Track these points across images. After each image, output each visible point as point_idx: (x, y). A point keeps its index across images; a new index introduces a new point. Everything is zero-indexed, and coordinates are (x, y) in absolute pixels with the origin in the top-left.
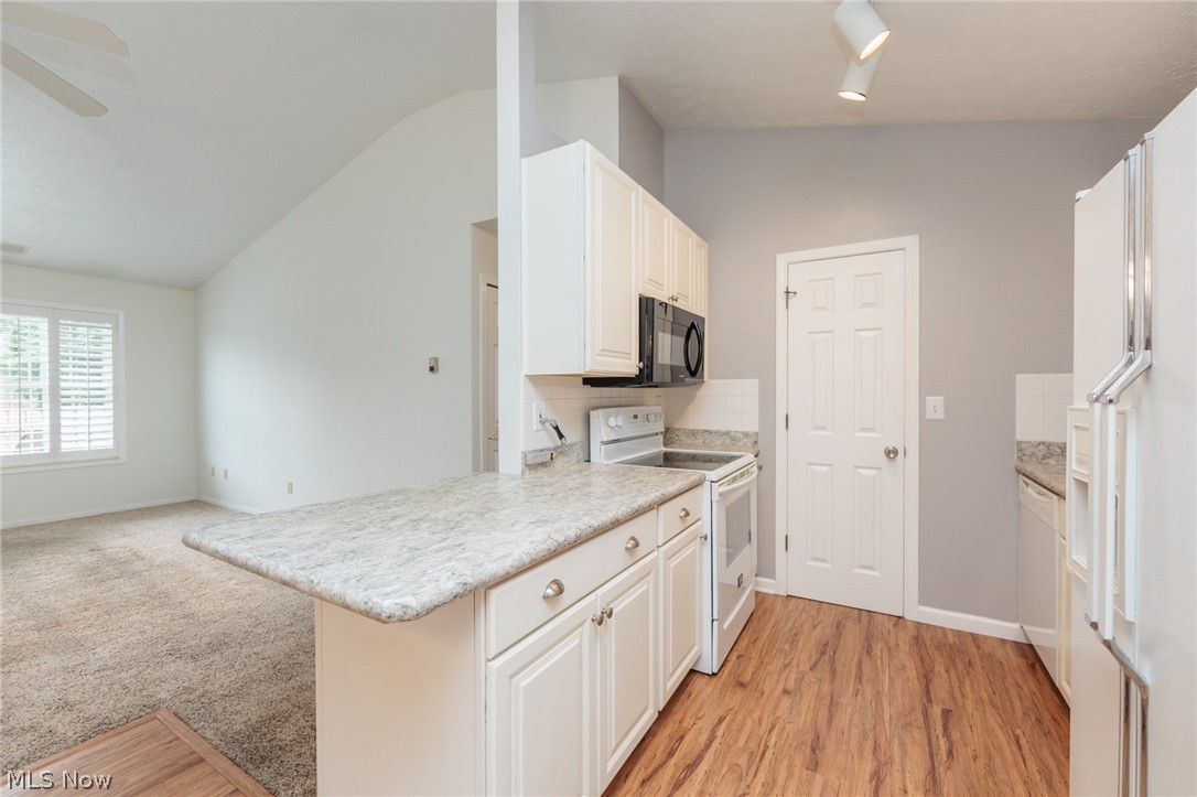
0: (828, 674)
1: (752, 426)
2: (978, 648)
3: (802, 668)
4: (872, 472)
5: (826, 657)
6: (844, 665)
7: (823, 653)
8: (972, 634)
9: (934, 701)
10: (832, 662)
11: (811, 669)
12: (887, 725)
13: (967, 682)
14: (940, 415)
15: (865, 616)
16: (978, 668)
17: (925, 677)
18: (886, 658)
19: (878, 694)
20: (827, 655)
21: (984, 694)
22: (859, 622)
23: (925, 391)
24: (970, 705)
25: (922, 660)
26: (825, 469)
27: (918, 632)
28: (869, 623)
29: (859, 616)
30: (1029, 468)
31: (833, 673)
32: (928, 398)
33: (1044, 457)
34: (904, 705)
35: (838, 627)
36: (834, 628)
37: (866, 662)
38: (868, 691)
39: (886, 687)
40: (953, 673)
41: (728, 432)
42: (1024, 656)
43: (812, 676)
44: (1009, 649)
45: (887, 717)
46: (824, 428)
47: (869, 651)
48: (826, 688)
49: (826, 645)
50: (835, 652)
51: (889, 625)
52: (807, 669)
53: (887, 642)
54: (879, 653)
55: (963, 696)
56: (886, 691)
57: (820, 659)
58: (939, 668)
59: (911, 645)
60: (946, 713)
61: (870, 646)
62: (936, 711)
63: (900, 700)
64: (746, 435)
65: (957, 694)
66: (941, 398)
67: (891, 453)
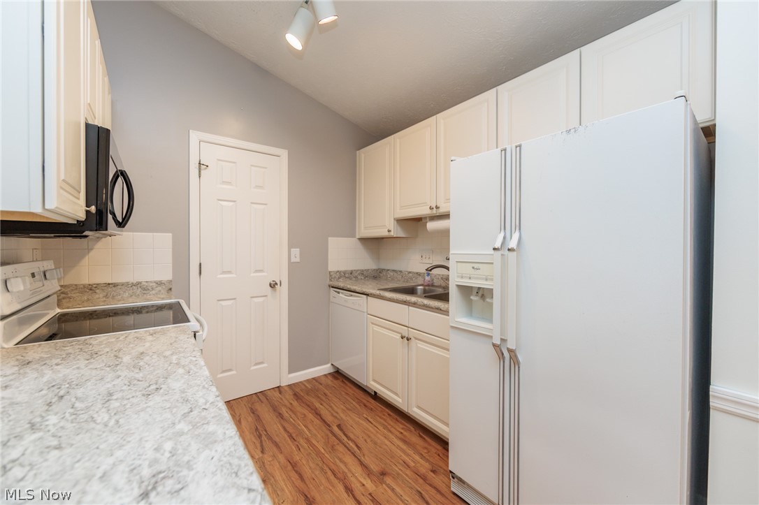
0: (275, 449)
1: (166, 275)
2: (321, 384)
3: (257, 457)
4: (261, 300)
5: (264, 438)
6: (277, 435)
7: (260, 436)
8: (313, 379)
9: (331, 425)
10: (270, 438)
11: (263, 452)
12: (326, 455)
13: (332, 405)
14: (298, 260)
15: (261, 396)
16: (329, 394)
17: (317, 414)
18: (293, 416)
19: (308, 440)
20: (264, 436)
21: (342, 407)
22: (262, 402)
23: (291, 246)
24: (342, 415)
25: (308, 406)
26: (229, 303)
27: (292, 390)
28: (267, 399)
29: (258, 397)
30: (336, 284)
31: (276, 445)
32: (292, 250)
33: (339, 278)
34: (322, 437)
35: (253, 413)
36: (252, 414)
37: (287, 425)
38: (302, 442)
39: (308, 433)
40: (325, 404)
41: (139, 283)
42: (336, 378)
43: (267, 458)
44: (330, 377)
45: (323, 451)
46: (229, 272)
47: (280, 416)
48: (281, 458)
49: (257, 429)
50: (266, 431)
51: (277, 394)
52: (261, 455)
53: (285, 406)
54: (287, 415)
55: (337, 413)
56: (309, 435)
57: (261, 442)
58: (317, 405)
59: (297, 400)
60: (339, 426)
61: (280, 414)
62: (336, 429)
63: (319, 436)
64: (160, 283)
65: (335, 414)
66: (298, 249)
67: (273, 286)
